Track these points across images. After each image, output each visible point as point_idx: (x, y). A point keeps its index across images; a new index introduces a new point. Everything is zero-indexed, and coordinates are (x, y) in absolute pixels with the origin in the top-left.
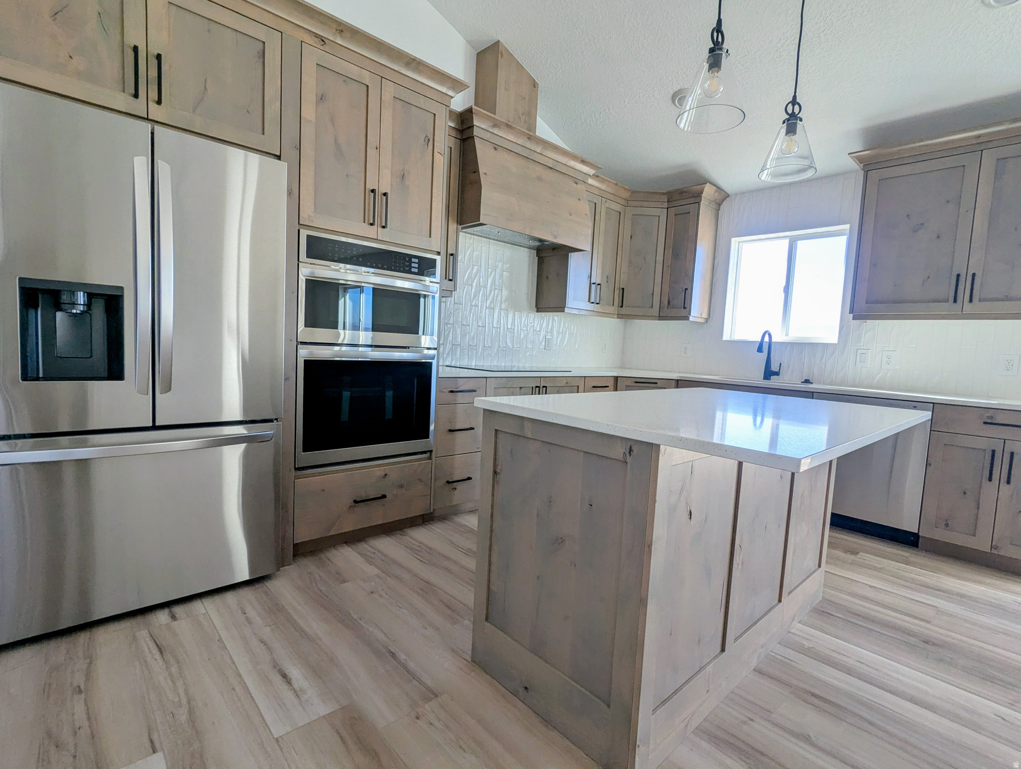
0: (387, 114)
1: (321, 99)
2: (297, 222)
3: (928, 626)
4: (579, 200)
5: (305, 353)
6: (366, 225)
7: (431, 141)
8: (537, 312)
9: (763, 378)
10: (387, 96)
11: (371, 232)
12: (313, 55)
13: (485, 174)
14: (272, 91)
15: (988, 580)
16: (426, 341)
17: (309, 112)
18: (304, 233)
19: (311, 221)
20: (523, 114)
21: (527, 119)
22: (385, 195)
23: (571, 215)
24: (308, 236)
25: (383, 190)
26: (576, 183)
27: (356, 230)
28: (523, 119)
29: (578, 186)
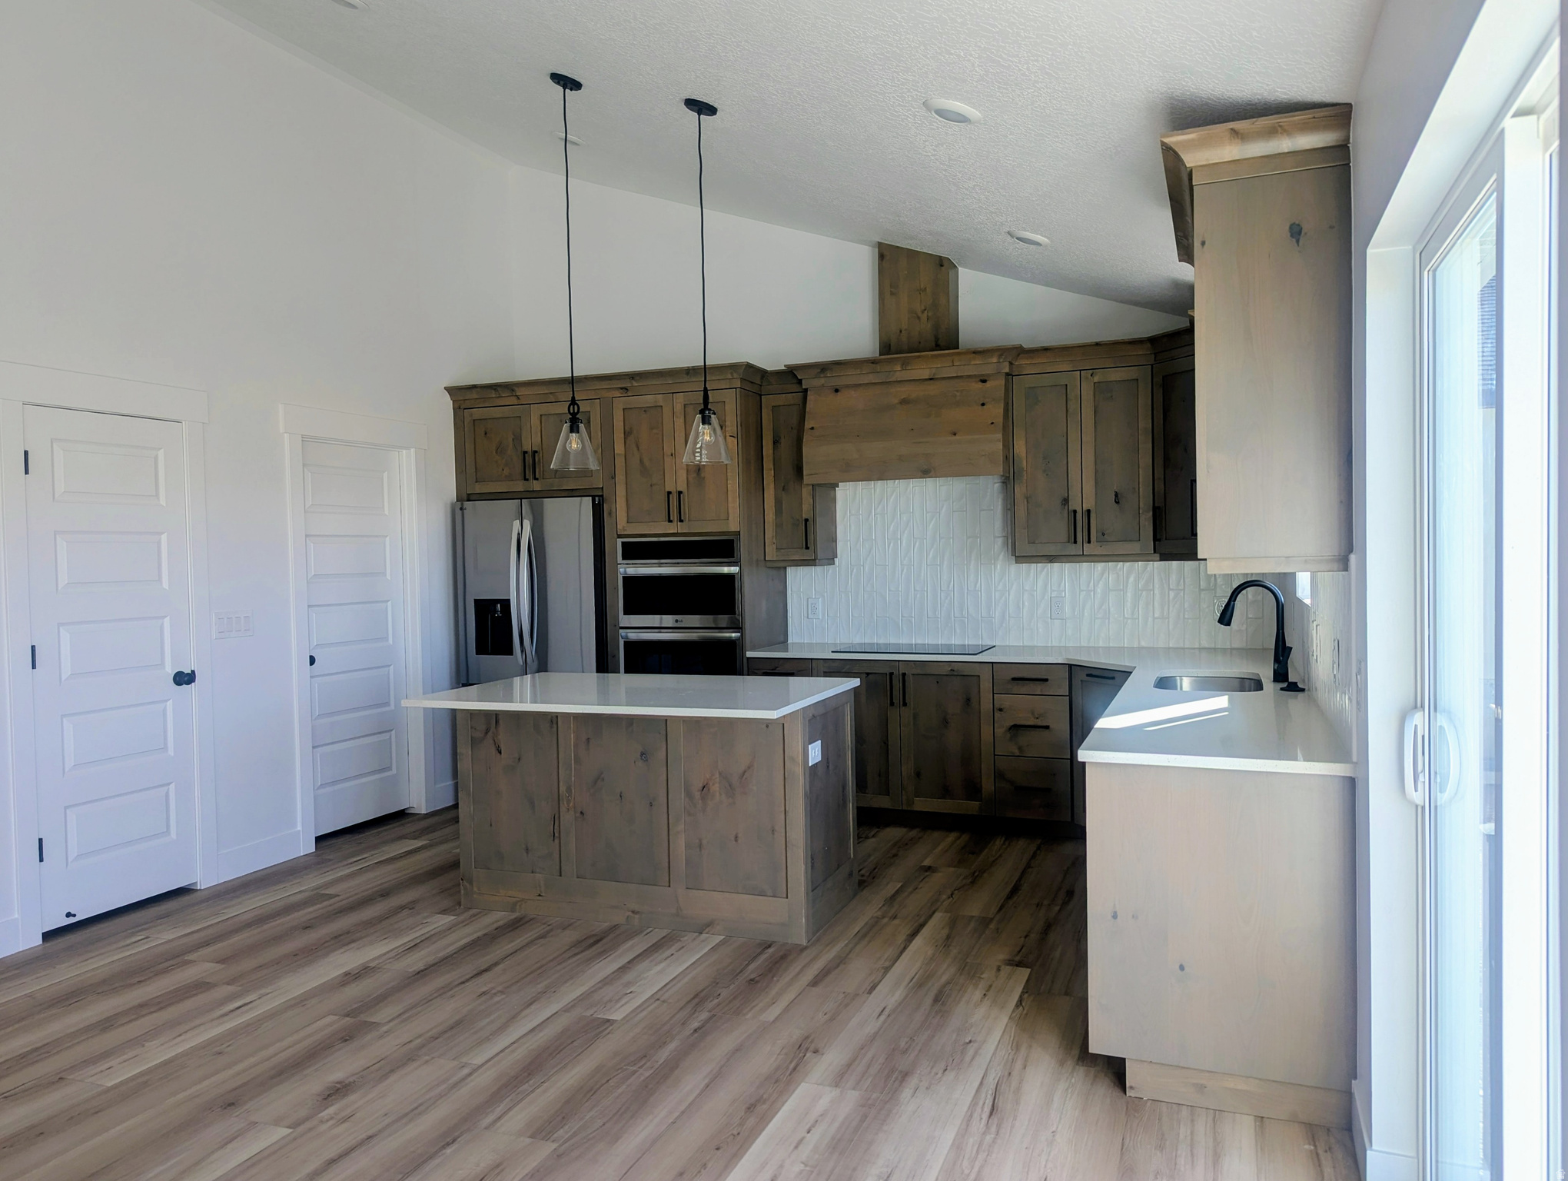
1: (627, 434)
2: (616, 534)
4: (983, 405)
5: (625, 635)
6: (666, 523)
7: (724, 427)
11: (671, 528)
12: (620, 403)
13: (812, 429)
17: (619, 447)
18: (619, 541)
19: (625, 530)
20: (923, 312)
21: (930, 314)
22: (680, 493)
23: (955, 434)
24: (622, 543)
25: (679, 489)
26: (984, 381)
27: (659, 529)
28: (924, 317)
29: (988, 384)
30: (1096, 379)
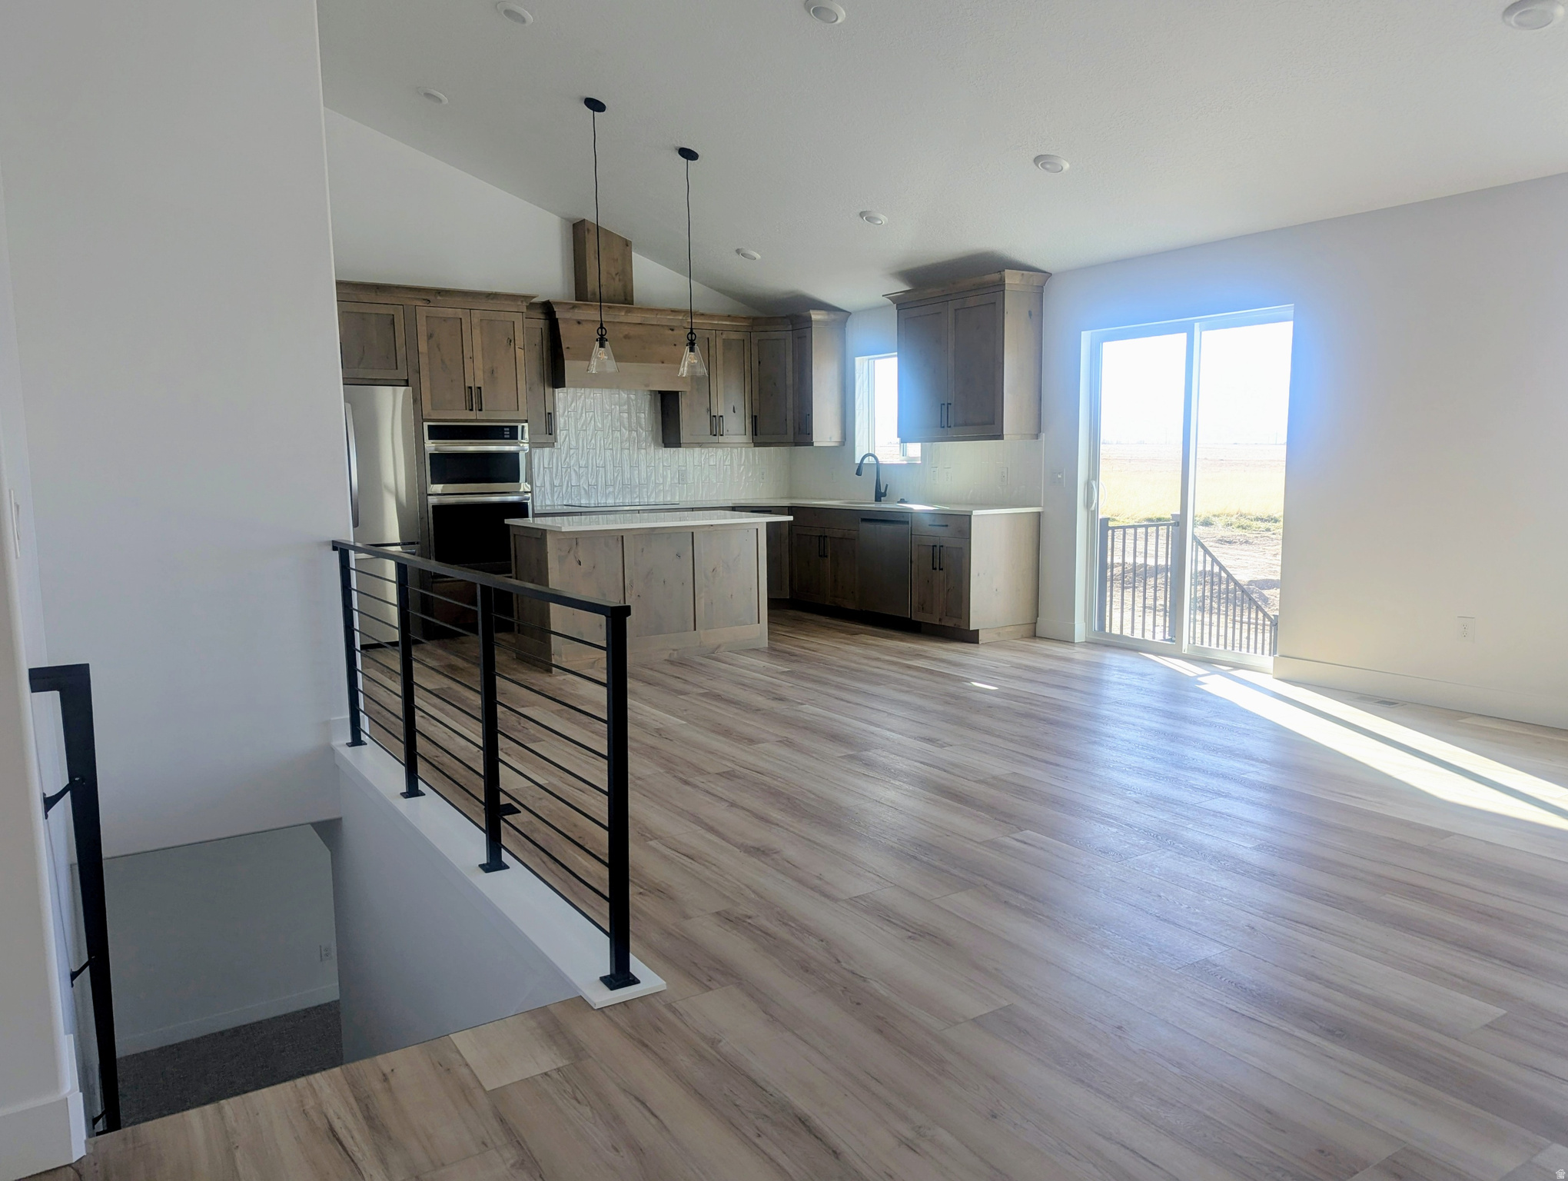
0: (477, 332)
1: (430, 336)
2: (420, 418)
3: (815, 653)
4: (675, 345)
5: (433, 500)
6: (468, 411)
7: (513, 341)
8: (665, 447)
9: (874, 499)
10: (475, 320)
11: (472, 415)
12: (423, 311)
13: (568, 348)
14: (400, 341)
15: (921, 642)
16: (524, 486)
17: (423, 347)
18: (426, 424)
19: (430, 416)
20: (616, 274)
21: (621, 277)
22: (480, 388)
23: (663, 363)
24: (429, 426)
25: (478, 385)
26: (672, 330)
27: (462, 416)
28: (617, 279)
29: (675, 332)
30: (724, 336)
